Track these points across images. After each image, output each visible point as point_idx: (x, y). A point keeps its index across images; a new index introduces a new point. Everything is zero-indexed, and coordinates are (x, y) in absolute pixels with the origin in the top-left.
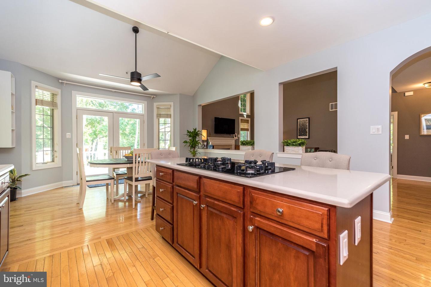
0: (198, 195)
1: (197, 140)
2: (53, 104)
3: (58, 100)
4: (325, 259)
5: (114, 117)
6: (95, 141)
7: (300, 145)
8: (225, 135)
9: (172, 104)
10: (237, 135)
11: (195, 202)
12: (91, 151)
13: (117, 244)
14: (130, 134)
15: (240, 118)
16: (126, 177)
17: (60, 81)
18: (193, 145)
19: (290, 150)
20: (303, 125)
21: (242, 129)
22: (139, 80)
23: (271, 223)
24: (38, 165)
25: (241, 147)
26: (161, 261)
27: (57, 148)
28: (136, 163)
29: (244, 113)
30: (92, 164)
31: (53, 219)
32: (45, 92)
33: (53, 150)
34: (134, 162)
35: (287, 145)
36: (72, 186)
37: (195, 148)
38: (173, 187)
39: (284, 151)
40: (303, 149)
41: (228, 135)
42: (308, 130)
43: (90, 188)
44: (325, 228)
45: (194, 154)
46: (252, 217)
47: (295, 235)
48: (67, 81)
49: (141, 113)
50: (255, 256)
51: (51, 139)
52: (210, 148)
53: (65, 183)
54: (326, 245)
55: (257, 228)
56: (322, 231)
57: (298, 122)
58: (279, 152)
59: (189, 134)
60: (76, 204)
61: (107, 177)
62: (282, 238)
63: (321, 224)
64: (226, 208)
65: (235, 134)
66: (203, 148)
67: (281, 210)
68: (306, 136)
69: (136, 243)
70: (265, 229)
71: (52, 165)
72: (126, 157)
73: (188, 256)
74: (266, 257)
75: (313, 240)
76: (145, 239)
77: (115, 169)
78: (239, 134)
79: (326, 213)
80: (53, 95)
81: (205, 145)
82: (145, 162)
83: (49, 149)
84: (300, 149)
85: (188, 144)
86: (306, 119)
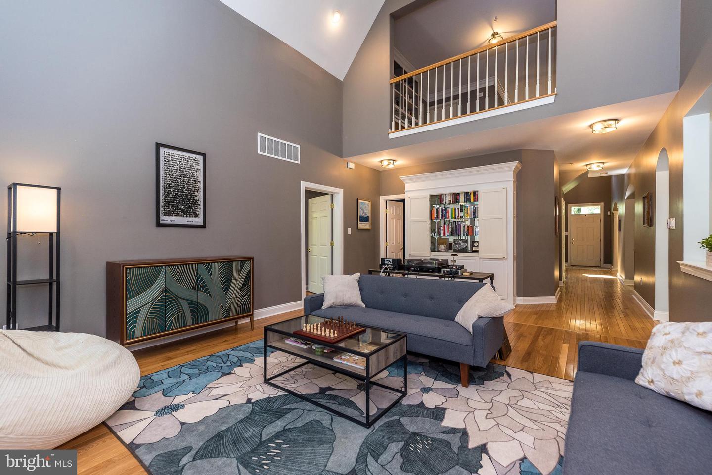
20: (182, 175)
42: (200, 195)
57: (162, 158)
86: (194, 156)
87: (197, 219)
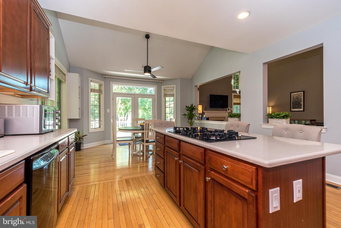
0: (179, 154)
1: (193, 113)
2: (100, 91)
3: (103, 89)
4: (253, 205)
5: (135, 97)
6: (126, 114)
7: (284, 117)
8: (219, 109)
9: (175, 86)
10: (230, 109)
11: (176, 159)
12: (124, 121)
13: (131, 183)
14: (149, 108)
15: (233, 94)
16: (141, 140)
17: (104, 76)
18: (191, 117)
19: (274, 122)
20: (297, 98)
21: (235, 104)
22: (150, 71)
23: (220, 176)
24: (92, 129)
25: (229, 119)
26: (157, 198)
27: (102, 119)
28: (146, 130)
29: (237, 90)
30: (120, 130)
31: (100, 163)
32: (96, 84)
33: (100, 120)
34: (145, 129)
35: (272, 118)
36: (110, 144)
37: (192, 119)
38: (164, 147)
39: (268, 123)
40: (287, 121)
41: (222, 109)
42: (302, 103)
43: (120, 145)
44: (254, 182)
45: (191, 124)
46: (209, 171)
47: (235, 186)
48: (107, 76)
49: (153, 94)
50: (211, 200)
51: (99, 113)
52: (204, 120)
53: (107, 142)
54: (254, 195)
55: (213, 179)
56: (252, 184)
57: (292, 96)
58: (263, 123)
59: (187, 109)
60: (111, 155)
61: (130, 139)
62: (228, 188)
63: (251, 179)
64: (194, 164)
65: (228, 108)
66: (199, 120)
67: (225, 167)
68: (301, 108)
69: (142, 184)
70: (217, 180)
71: (99, 130)
72: (141, 125)
73: (173, 196)
74: (217, 201)
75: (246, 191)
76: (149, 182)
77: (135, 134)
78: (232, 108)
79: (254, 170)
80: (100, 85)
81: (200, 117)
82: (150, 130)
83: (98, 119)
84: (284, 121)
85: (187, 116)
86: (300, 93)
87: (301, 109)
